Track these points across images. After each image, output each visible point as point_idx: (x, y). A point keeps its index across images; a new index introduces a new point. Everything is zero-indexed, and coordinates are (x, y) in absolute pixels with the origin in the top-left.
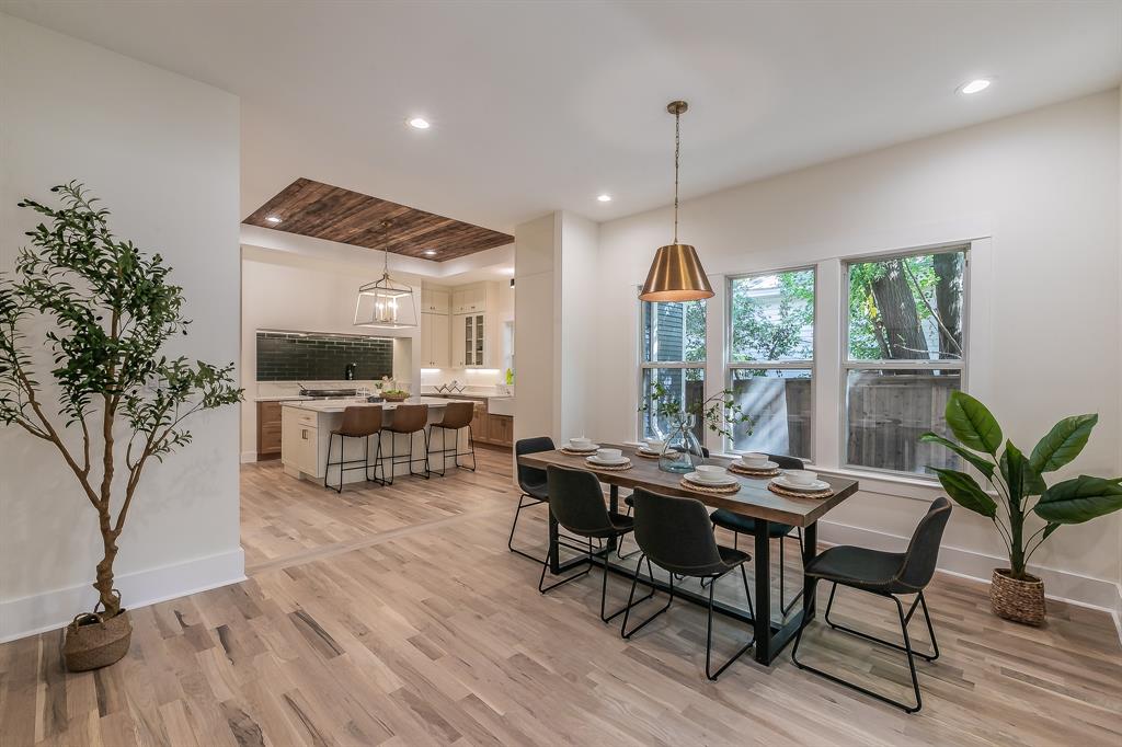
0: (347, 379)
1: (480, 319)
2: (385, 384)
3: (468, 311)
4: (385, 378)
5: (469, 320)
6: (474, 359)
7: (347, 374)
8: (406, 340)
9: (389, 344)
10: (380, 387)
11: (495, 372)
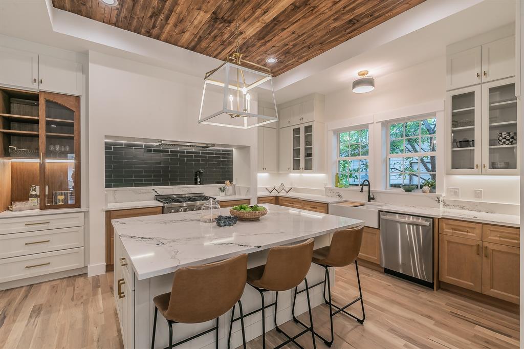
0: (196, 183)
1: (308, 129)
2: (227, 188)
3: (296, 122)
4: (227, 182)
5: (297, 131)
6: (302, 165)
7: (196, 179)
8: (244, 149)
9: (229, 153)
10: (223, 190)
11: (322, 176)
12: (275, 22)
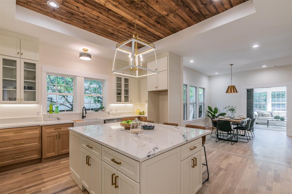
12: (107, 10)
